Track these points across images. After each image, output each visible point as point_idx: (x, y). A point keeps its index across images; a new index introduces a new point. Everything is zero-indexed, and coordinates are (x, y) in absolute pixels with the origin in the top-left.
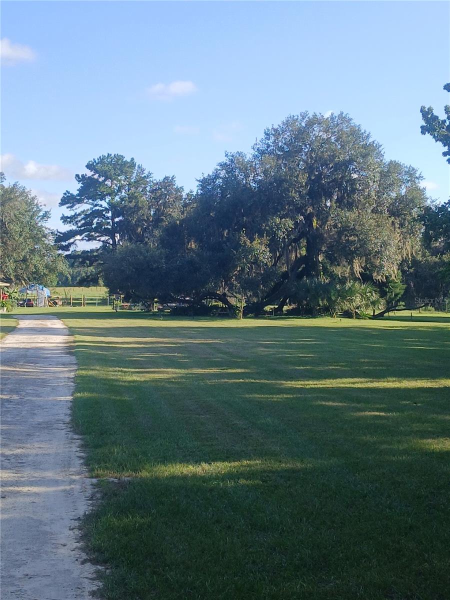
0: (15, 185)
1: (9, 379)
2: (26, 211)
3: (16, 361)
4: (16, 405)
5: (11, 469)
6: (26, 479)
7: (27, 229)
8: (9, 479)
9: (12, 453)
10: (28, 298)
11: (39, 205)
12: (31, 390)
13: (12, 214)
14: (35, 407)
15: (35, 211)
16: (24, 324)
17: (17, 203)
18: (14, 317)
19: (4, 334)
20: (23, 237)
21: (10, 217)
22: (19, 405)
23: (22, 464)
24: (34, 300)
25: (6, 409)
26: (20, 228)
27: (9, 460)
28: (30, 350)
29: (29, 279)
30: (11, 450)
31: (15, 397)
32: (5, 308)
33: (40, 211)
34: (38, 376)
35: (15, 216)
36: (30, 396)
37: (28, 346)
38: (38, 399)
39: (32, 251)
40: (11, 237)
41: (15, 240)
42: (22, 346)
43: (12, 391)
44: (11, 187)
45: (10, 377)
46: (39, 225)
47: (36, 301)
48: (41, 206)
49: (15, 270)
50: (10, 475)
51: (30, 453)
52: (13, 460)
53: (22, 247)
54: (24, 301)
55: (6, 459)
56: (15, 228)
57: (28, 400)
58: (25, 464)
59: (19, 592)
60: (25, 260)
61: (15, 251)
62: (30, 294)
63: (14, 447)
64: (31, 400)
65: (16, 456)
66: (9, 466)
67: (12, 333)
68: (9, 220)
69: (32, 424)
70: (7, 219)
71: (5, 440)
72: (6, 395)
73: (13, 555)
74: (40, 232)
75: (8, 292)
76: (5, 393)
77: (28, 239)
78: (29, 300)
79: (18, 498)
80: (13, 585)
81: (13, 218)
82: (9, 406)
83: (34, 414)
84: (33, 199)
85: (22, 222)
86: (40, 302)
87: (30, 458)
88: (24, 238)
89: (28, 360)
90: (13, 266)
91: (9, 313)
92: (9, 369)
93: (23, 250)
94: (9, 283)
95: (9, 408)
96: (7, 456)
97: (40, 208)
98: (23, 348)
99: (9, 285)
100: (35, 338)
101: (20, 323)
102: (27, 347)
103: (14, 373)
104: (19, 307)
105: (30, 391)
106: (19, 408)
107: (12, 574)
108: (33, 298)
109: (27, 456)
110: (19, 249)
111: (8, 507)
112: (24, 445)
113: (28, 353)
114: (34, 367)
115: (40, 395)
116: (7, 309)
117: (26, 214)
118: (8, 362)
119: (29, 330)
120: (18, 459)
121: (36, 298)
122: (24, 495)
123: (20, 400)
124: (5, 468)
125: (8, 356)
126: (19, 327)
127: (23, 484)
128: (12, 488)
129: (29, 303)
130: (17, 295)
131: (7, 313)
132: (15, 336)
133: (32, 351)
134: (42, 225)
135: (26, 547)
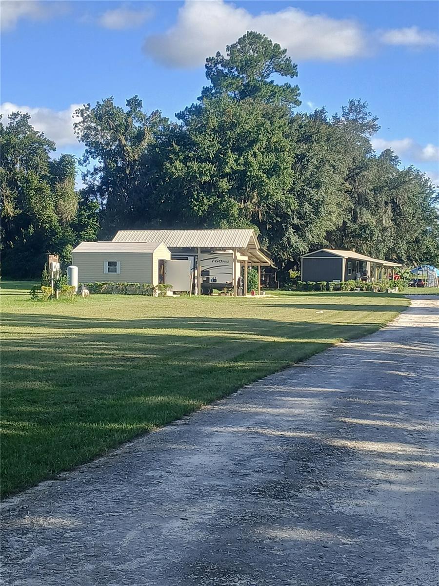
0: (410, 169)
1: (406, 356)
2: (419, 194)
3: (410, 339)
4: (413, 382)
5: (414, 444)
6: (431, 454)
7: (419, 211)
8: (414, 453)
9: (414, 428)
10: (419, 278)
11: (432, 187)
12: (427, 368)
13: (406, 196)
14: (432, 385)
15: (428, 193)
16: (416, 303)
17: (411, 186)
18: (406, 296)
19: (398, 313)
20: (415, 219)
21: (404, 199)
22: (417, 382)
23: (425, 440)
24: (424, 280)
25: (405, 386)
26: (413, 210)
27: (412, 435)
28: (423, 329)
29: (420, 259)
30: (413, 426)
31: (413, 375)
32: (397, 288)
33: (433, 192)
34: (434, 355)
35: (409, 198)
36: (427, 374)
37: (422, 325)
38: (435, 378)
39: (425, 232)
40: (405, 219)
41: (408, 222)
42: (416, 325)
43: (409, 369)
44: (405, 171)
45: (406, 354)
46: (432, 206)
47: (427, 281)
48: (434, 188)
49: (407, 251)
50: (414, 449)
51: (431, 430)
52: (415, 435)
53: (415, 228)
54: (415, 281)
55: (409, 434)
56: (408, 210)
57: (425, 378)
58: (427, 440)
59: (433, 564)
60: (417, 241)
61: (408, 232)
62: (421, 275)
63: (415, 423)
64: (429, 379)
65: (418, 432)
66: (412, 441)
67: (404, 312)
68: (403, 202)
69: (431, 402)
70: (401, 201)
71: (406, 415)
72: (404, 372)
73: (424, 527)
74: (433, 213)
75: (400, 272)
76: (403, 370)
77: (421, 220)
78: (420, 280)
79: (424, 473)
80: (426, 556)
81: (407, 201)
82: (408, 383)
83: (433, 392)
84: (426, 181)
85: (415, 204)
86: (430, 282)
87: (432, 435)
88: (417, 219)
89: (423, 339)
90: (405, 247)
91: (401, 293)
92: (405, 347)
93: (415, 231)
94: (401, 264)
95: (408, 385)
96: (410, 431)
97: (433, 189)
98: (416, 327)
99: (401, 265)
100: (428, 317)
101: (412, 302)
102: (420, 326)
103: (409, 351)
104: (410, 287)
105: (426, 370)
106: (417, 385)
107: (425, 545)
108: (424, 278)
109: (429, 432)
110: (411, 230)
111: (414, 481)
112: (425, 422)
113: (421, 332)
114: (428, 346)
115: (437, 374)
116: (399, 289)
117: (419, 196)
118: (403, 340)
119: (421, 309)
120: (420, 434)
121: (426, 278)
122: (429, 470)
123: (417, 377)
124: (409, 442)
125: (402, 335)
126: (410, 306)
127: (428, 460)
128: (416, 463)
129: (419, 284)
130: (407, 275)
131: (399, 293)
132: (407, 315)
133: (426, 331)
134: (434, 207)
135: (436, 521)
